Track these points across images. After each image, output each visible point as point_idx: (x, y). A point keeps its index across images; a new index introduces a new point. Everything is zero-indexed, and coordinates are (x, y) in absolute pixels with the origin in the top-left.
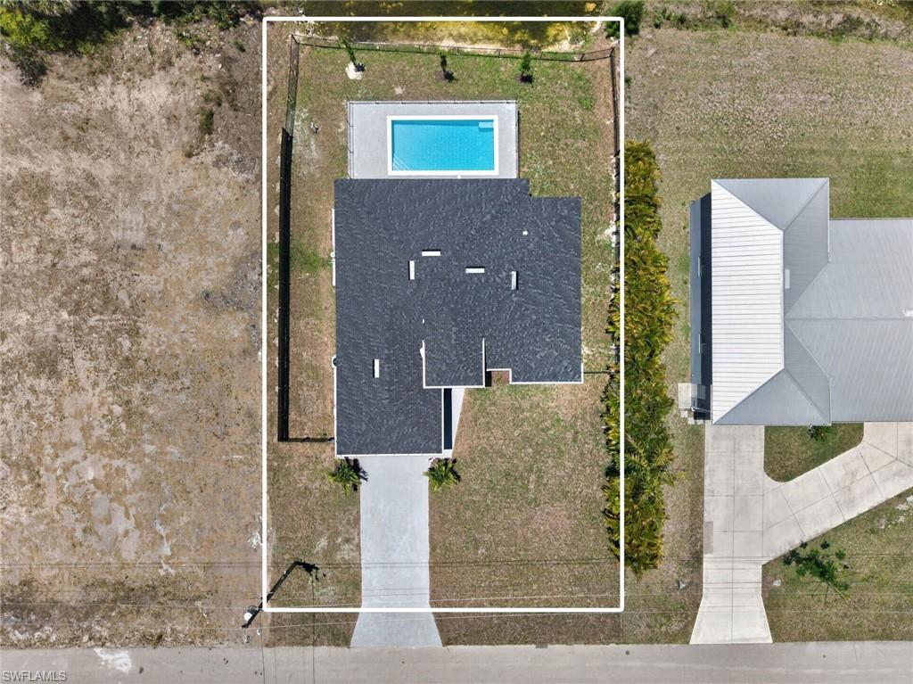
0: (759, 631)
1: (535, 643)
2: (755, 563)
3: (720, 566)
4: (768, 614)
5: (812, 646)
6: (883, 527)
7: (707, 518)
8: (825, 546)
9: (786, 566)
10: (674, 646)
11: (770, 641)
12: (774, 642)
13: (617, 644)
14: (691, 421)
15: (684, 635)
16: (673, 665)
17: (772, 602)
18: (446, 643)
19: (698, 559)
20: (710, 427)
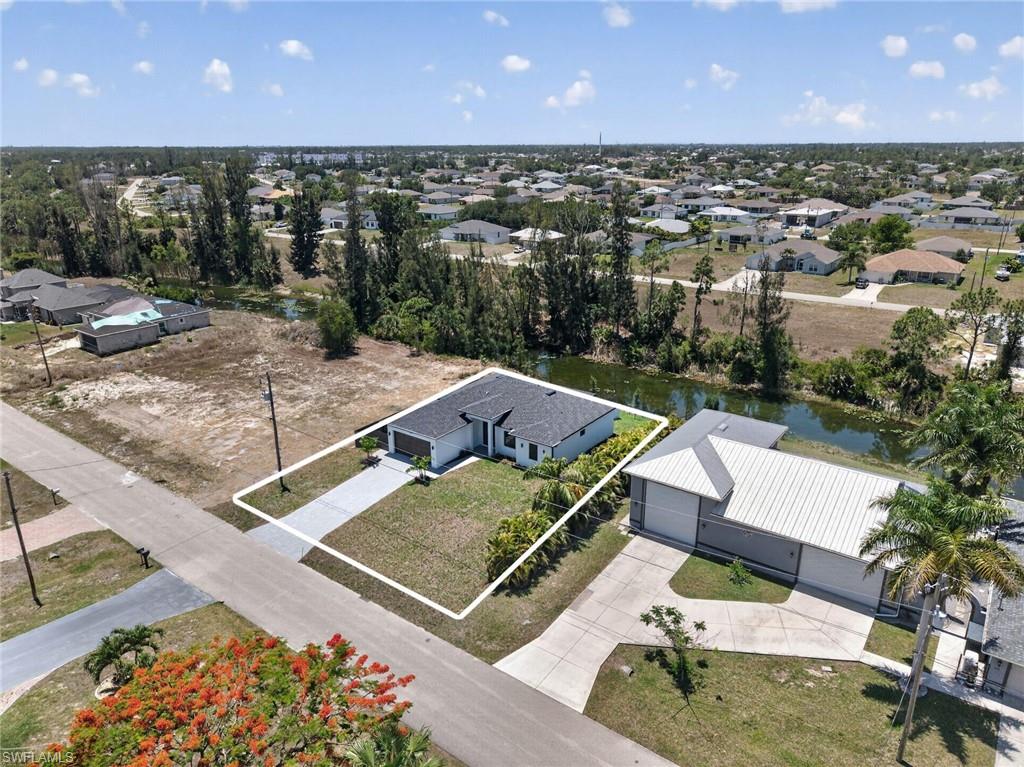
0: (575, 693)
1: (362, 594)
2: (614, 637)
3: (576, 623)
4: (595, 686)
5: (628, 744)
6: (783, 681)
7: (591, 587)
8: (702, 664)
9: (647, 662)
10: (476, 659)
11: (581, 710)
12: (584, 713)
13: (426, 629)
14: (624, 533)
15: (493, 657)
16: (459, 671)
17: (607, 679)
18: (303, 561)
19: (559, 610)
20: (637, 540)
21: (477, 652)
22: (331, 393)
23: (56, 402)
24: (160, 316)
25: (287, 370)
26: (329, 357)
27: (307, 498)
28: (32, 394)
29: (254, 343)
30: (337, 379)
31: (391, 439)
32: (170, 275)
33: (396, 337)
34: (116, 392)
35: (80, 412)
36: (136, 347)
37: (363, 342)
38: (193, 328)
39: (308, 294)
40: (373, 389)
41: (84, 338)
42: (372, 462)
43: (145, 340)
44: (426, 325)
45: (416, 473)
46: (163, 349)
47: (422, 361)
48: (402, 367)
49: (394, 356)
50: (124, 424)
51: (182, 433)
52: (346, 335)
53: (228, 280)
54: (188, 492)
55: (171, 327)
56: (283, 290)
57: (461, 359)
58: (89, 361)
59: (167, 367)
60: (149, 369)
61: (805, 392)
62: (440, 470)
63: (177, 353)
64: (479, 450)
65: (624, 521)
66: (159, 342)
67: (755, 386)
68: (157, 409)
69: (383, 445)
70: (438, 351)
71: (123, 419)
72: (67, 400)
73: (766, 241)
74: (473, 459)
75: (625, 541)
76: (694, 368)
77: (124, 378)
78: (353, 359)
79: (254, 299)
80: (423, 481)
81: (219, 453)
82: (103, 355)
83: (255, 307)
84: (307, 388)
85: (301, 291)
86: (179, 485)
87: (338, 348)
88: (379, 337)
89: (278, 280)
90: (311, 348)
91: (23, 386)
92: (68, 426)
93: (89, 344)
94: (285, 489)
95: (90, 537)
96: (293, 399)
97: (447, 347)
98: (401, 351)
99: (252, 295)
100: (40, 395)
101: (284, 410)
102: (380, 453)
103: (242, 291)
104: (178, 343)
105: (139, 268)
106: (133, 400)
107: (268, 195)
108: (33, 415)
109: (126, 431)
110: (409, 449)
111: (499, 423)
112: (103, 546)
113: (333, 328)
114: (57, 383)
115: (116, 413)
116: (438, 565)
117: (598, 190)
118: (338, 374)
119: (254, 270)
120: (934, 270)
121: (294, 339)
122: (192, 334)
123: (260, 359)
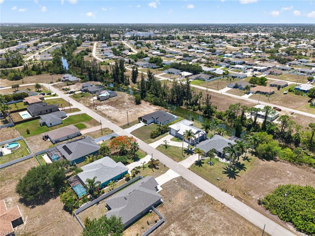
0: (155, 147)
2: (161, 143)
4: (157, 147)
8: (169, 146)
9: (163, 146)
17: (159, 147)
18: (130, 133)
19: (157, 140)
20: (169, 135)
21: (147, 143)
22: (136, 111)
23: (96, 109)
24: (109, 94)
25: (129, 106)
26: (136, 104)
27: (131, 126)
28: (92, 107)
29: (124, 100)
30: (137, 109)
31: (143, 119)
32: (108, 80)
33: (148, 101)
34: (104, 108)
35: (100, 111)
36: (106, 100)
37: (142, 101)
38: (114, 96)
39: (134, 88)
40: (142, 111)
41: (98, 98)
42: (140, 122)
43: (107, 99)
44: (152, 100)
45: (145, 124)
46: (110, 100)
47: (151, 106)
48: (148, 107)
49: (147, 105)
50: (107, 114)
51: (115, 116)
52: (139, 100)
53: (119, 83)
54: (116, 124)
55: (111, 96)
56: (130, 87)
57: (157, 106)
58: (99, 102)
59: (111, 104)
60: (109, 104)
61: (214, 117)
62: (148, 124)
63: (112, 101)
64: (154, 122)
65: (169, 133)
66: (109, 99)
67: (207, 115)
68: (111, 112)
69: (141, 120)
70: (154, 105)
71: (106, 113)
72: (98, 109)
73: (240, 78)
74: (153, 123)
75: (168, 135)
76: (198, 111)
77: (105, 106)
78: (140, 105)
79: (124, 88)
80: (146, 125)
81: (120, 119)
82: (101, 101)
83: (124, 91)
84: (132, 110)
85: (133, 87)
86: (115, 123)
87: (138, 103)
88: (145, 101)
89: (129, 84)
90: (134, 102)
91: (90, 106)
92: (99, 113)
93: (98, 99)
94: (128, 125)
95: (106, 128)
96: (130, 112)
97: (156, 104)
98: (148, 104)
99: (124, 87)
100: (93, 108)
101: (129, 113)
102: (141, 121)
103: (122, 86)
104: (112, 99)
105: (103, 81)
106: (107, 110)
107: (127, 53)
108: (94, 111)
109: (107, 115)
110: (145, 121)
111: (157, 119)
112: (107, 129)
113: (137, 100)
114: (95, 106)
115: (105, 112)
116: (145, 135)
117: (213, 53)
118: (137, 108)
119: (124, 82)
120: (265, 92)
121: (131, 100)
122: (114, 98)
123: (125, 104)
